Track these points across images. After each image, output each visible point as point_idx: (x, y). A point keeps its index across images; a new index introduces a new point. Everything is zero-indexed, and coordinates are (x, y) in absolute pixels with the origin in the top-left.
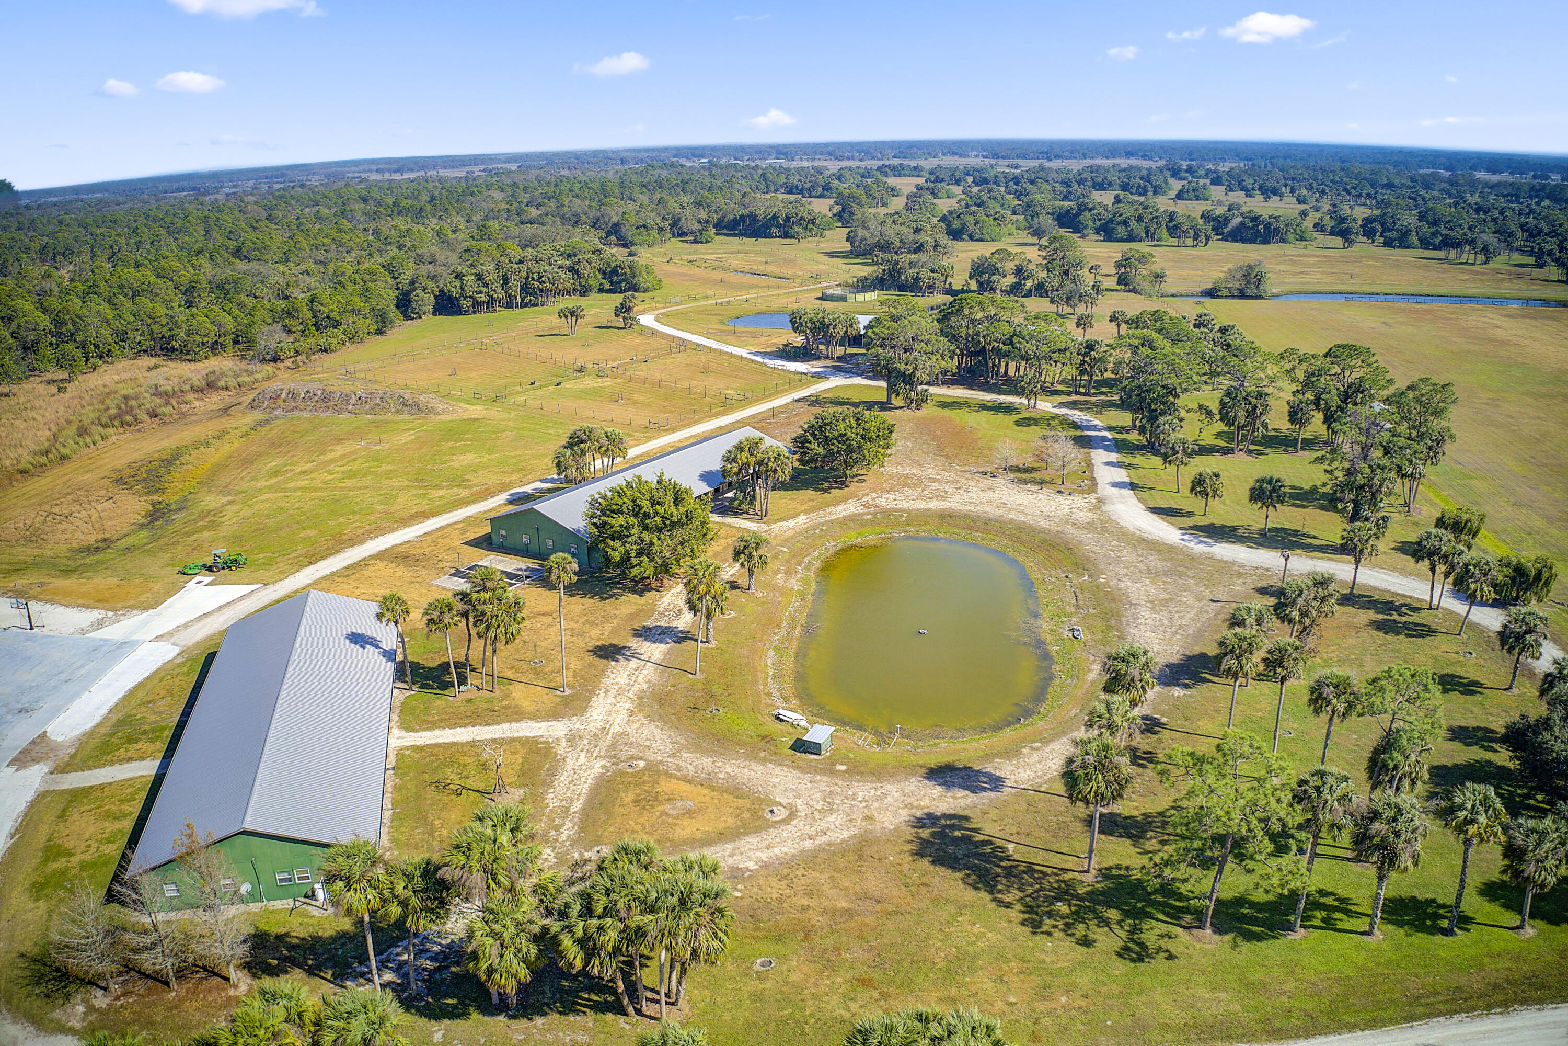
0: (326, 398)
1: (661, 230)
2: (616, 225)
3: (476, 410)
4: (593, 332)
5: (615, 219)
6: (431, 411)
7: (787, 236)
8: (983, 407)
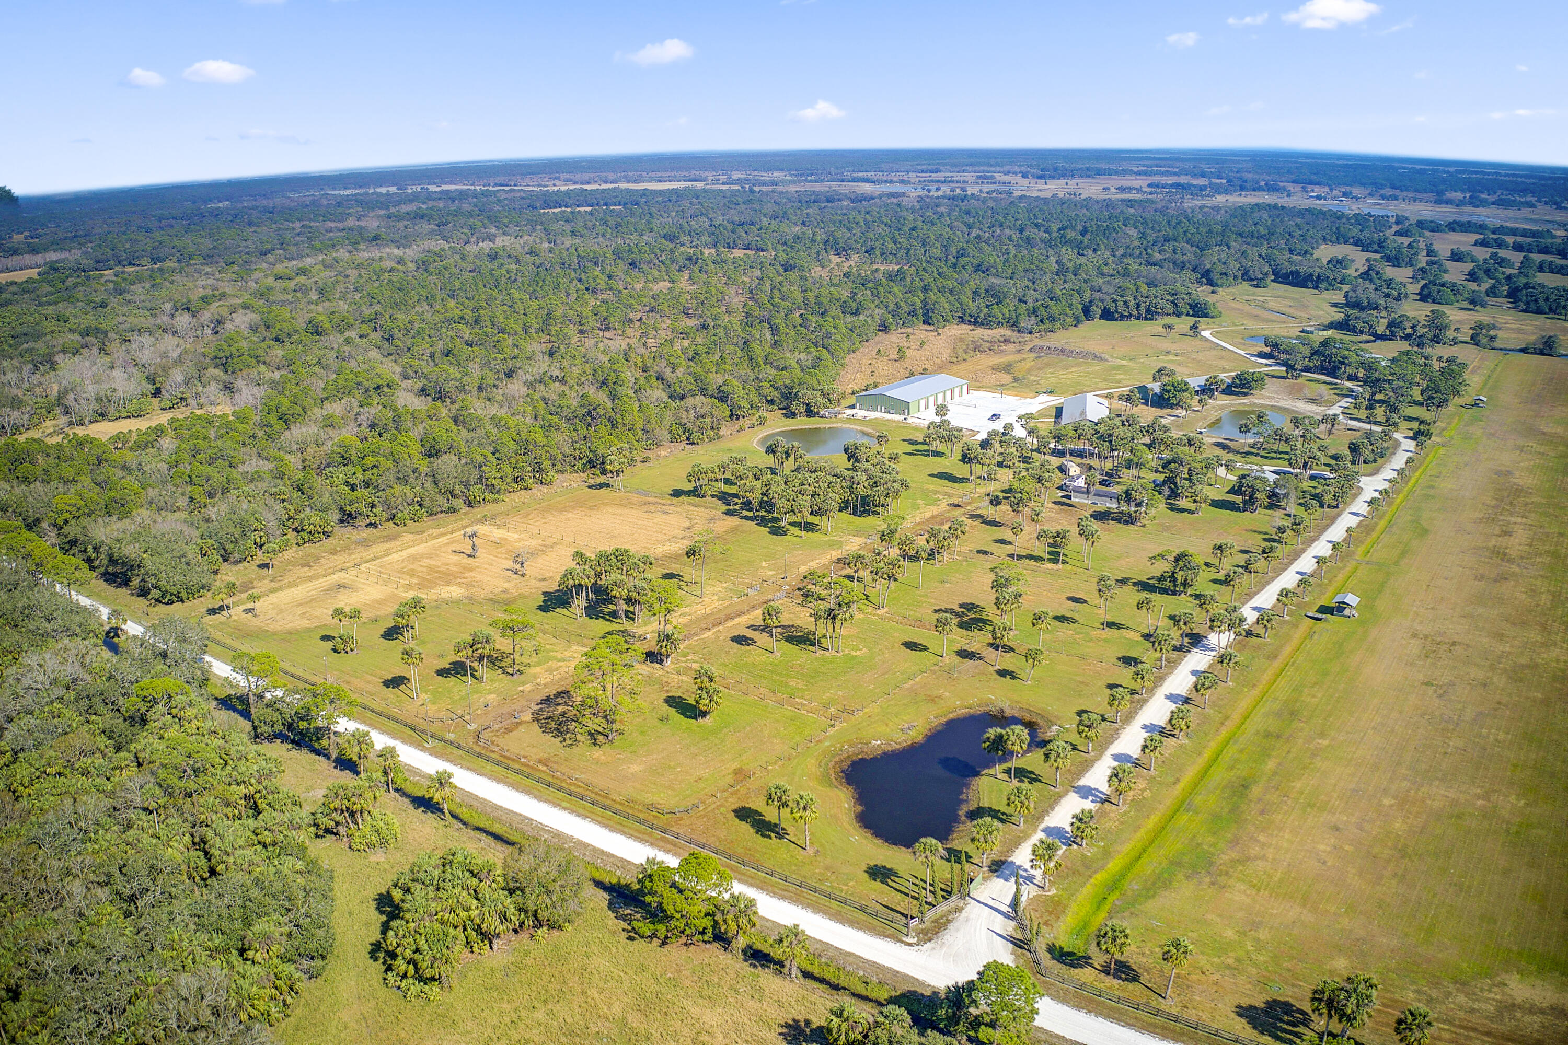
0: (1063, 351)
1: (1235, 277)
2: (1208, 271)
3: (1124, 362)
4: (1178, 337)
5: (1208, 266)
6: (1106, 360)
7: (1316, 288)
8: (1325, 383)
